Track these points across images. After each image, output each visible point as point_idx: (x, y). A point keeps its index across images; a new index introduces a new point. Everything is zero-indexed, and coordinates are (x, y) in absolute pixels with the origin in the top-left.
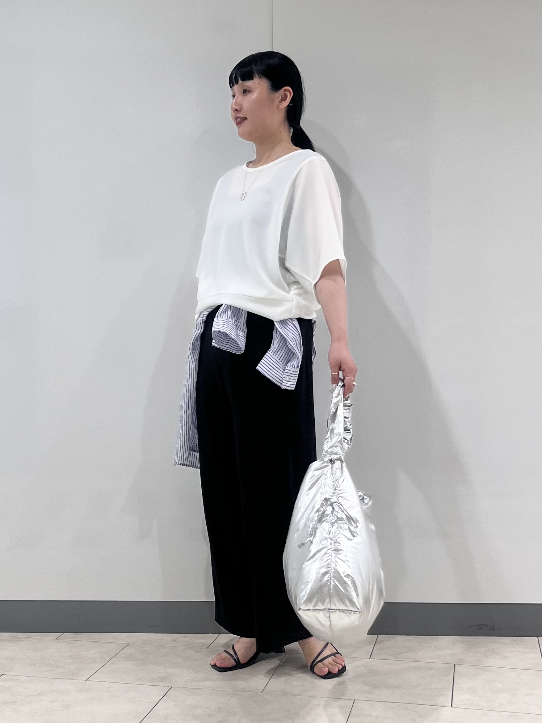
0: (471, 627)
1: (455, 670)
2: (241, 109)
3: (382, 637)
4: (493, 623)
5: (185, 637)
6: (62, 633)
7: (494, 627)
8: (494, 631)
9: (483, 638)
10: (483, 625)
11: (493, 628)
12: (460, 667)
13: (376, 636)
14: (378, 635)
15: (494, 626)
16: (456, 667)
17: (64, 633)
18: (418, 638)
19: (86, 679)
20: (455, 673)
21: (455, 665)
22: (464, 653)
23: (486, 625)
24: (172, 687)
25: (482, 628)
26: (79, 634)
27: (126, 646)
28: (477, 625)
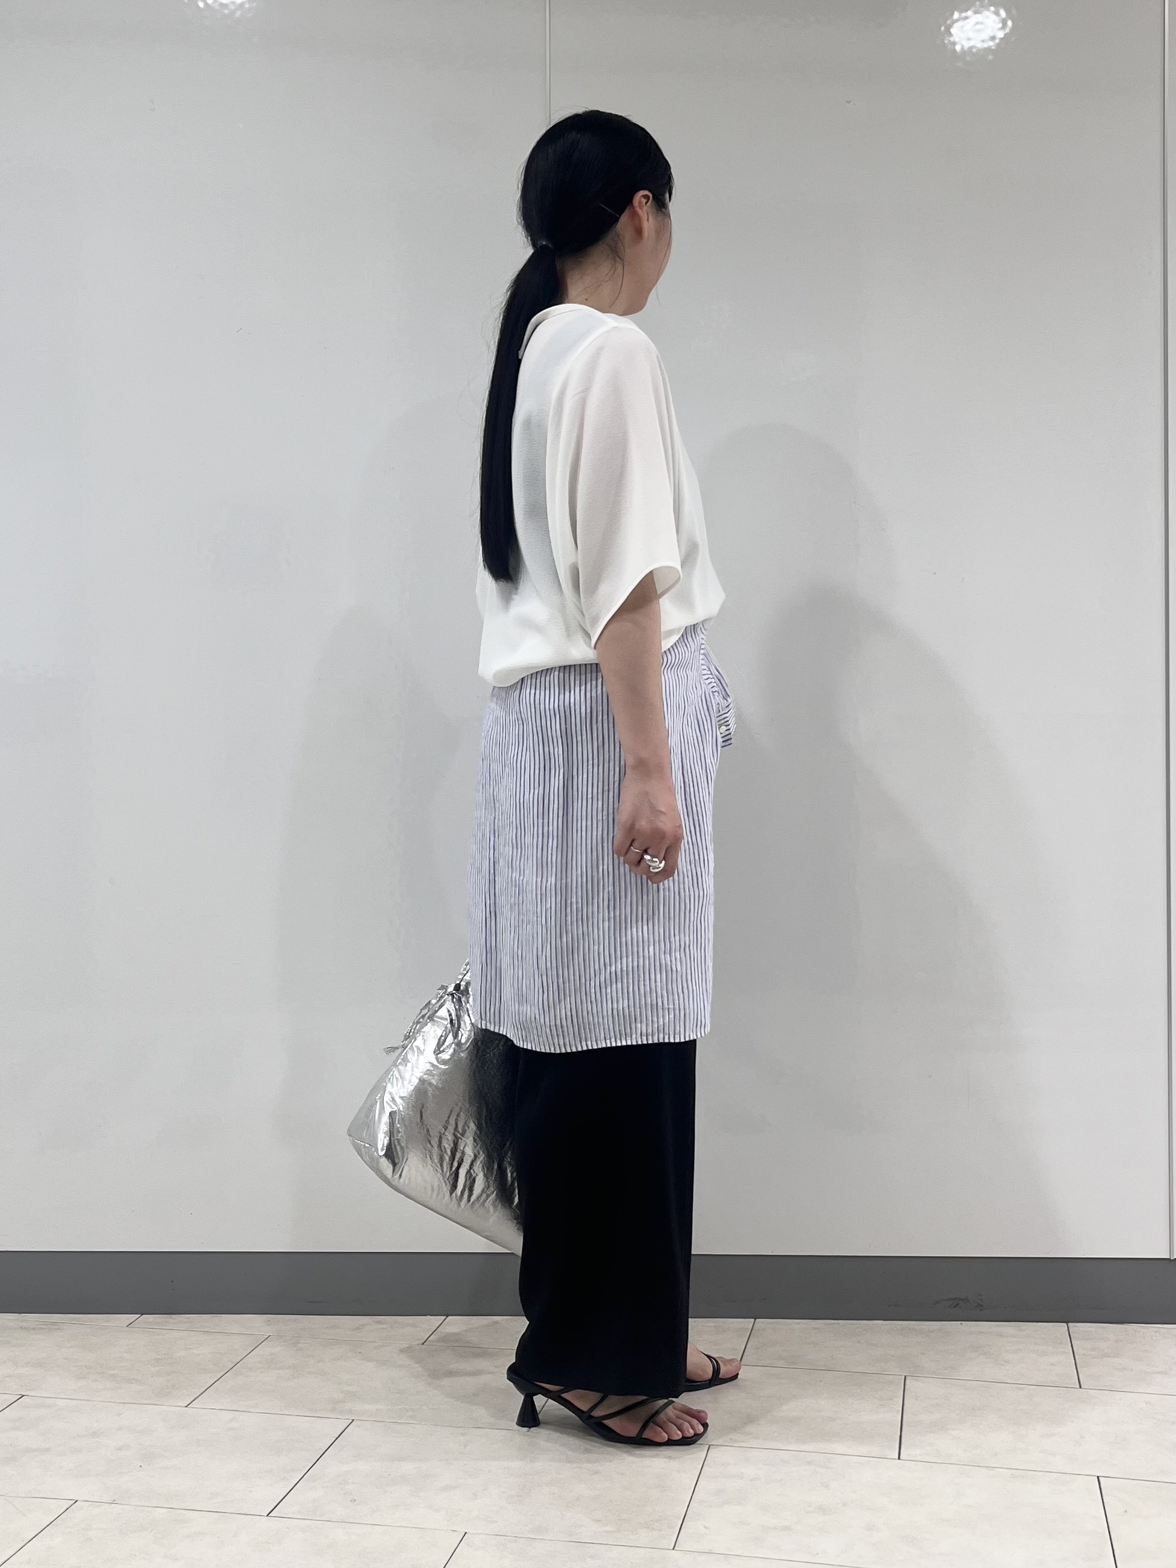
0: (937, 1303)
1: (906, 1387)
3: (762, 1322)
4: (981, 1295)
5: (379, 1322)
6: (139, 1315)
7: (981, 1303)
8: (981, 1310)
9: (961, 1324)
10: (960, 1299)
11: (979, 1305)
12: (916, 1381)
13: (753, 1320)
14: (755, 1319)
15: (981, 1300)
16: (907, 1381)
17: (142, 1315)
18: (833, 1324)
19: (186, 1405)
20: (905, 1393)
21: (905, 1376)
22: (923, 1354)
23: (966, 1300)
24: (353, 1420)
25: (958, 1304)
26: (171, 1318)
27: (263, 1339)
28: (949, 1299)
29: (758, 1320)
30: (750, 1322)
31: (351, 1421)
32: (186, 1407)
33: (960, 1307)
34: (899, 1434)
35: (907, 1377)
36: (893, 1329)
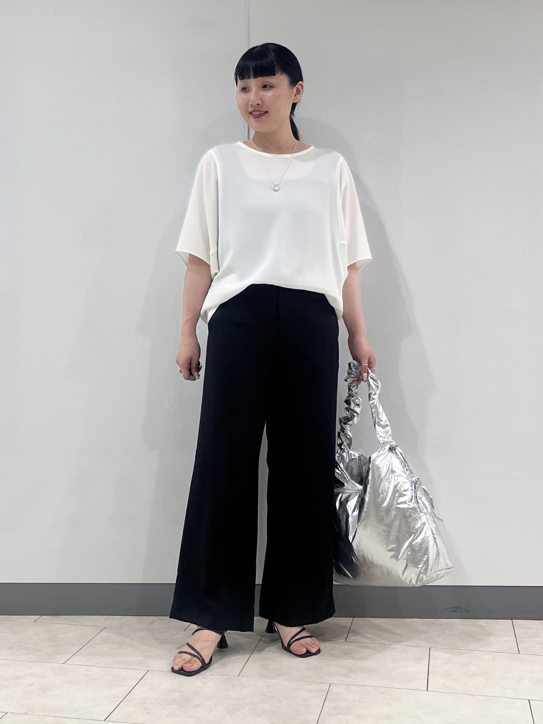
0: (446, 609)
1: (430, 653)
3: (357, 619)
4: (467, 605)
5: (162, 620)
6: (40, 616)
8: (468, 613)
9: (458, 620)
10: (457, 608)
11: (468, 611)
12: (435, 650)
15: (468, 608)
16: (431, 650)
17: (42, 616)
19: (63, 663)
20: (430, 656)
21: (430, 648)
22: (439, 636)
23: (461, 608)
24: (149, 671)
25: (456, 610)
26: (56, 617)
27: (103, 629)
28: (452, 608)
29: (355, 618)
30: (351, 619)
31: (148, 671)
32: (64, 663)
33: (457, 612)
34: (427, 678)
35: (431, 648)
36: (423, 623)
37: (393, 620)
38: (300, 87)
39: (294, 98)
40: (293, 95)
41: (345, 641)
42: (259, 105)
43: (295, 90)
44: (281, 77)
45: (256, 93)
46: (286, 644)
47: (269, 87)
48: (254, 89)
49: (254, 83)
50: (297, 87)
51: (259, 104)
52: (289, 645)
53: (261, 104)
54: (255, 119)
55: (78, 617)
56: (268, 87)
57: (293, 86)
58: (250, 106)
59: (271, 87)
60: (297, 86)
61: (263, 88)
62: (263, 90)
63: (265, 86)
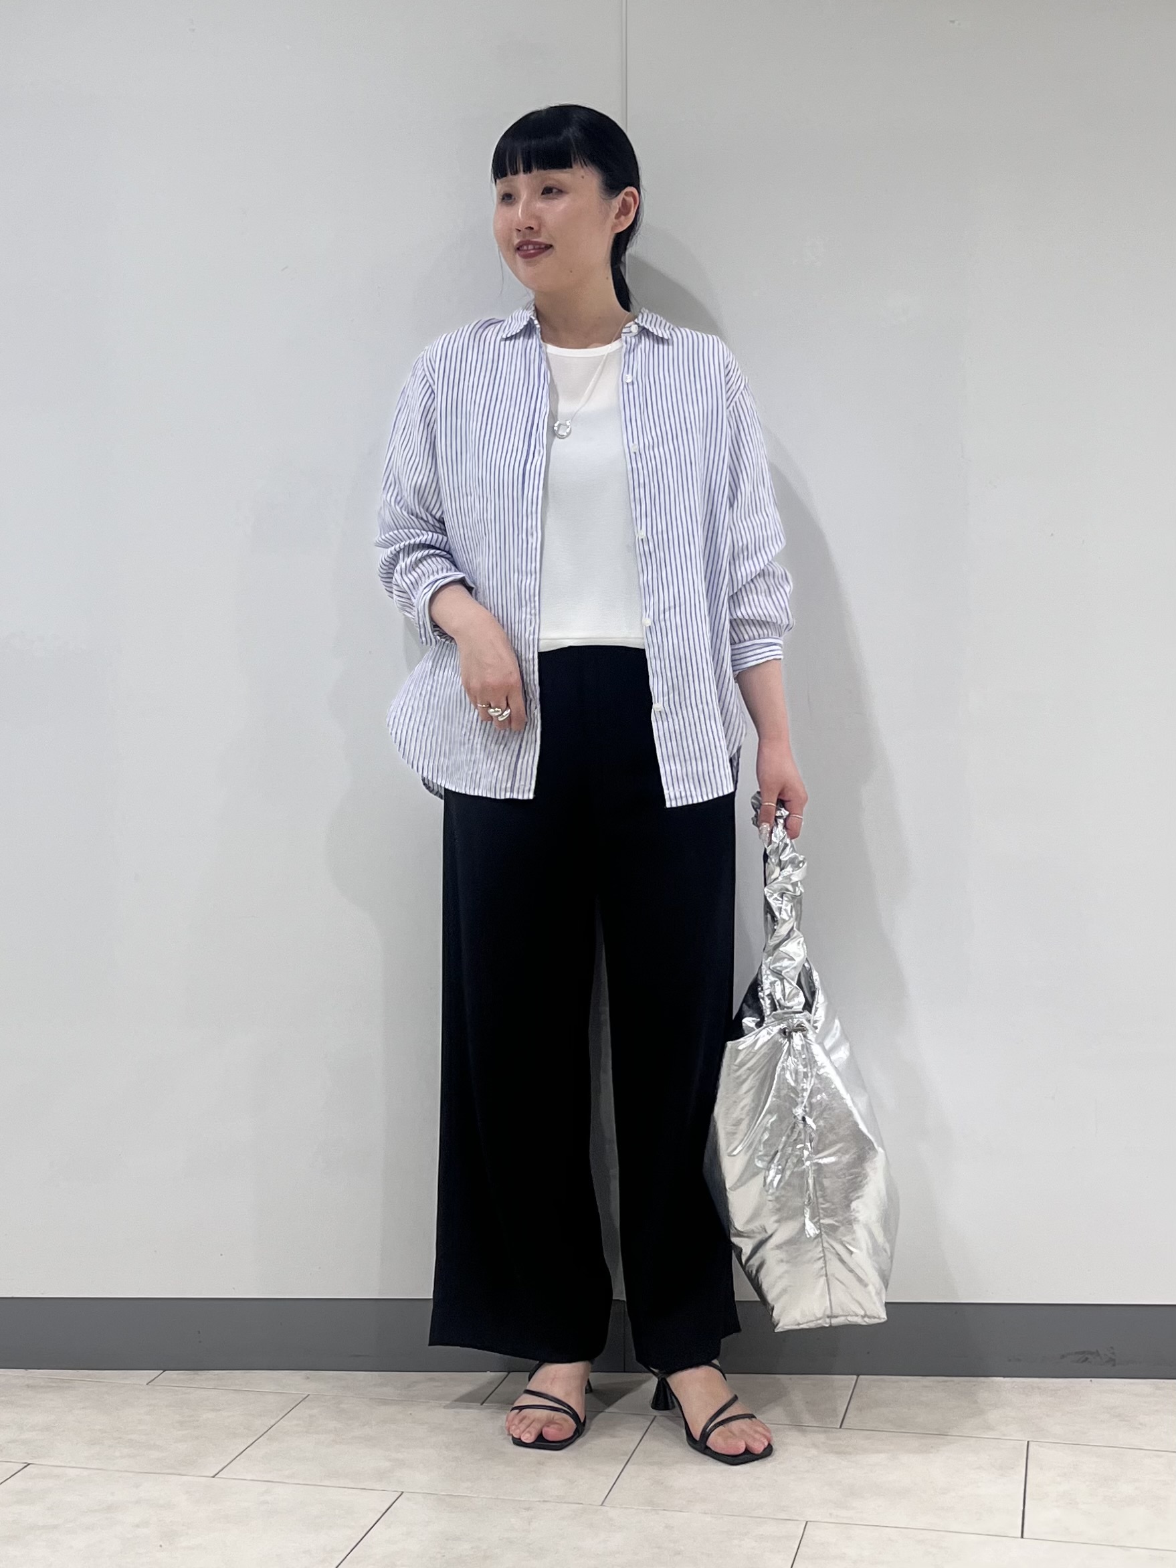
0: (1063, 1356)
1: (1030, 1453)
2: (540, 226)
3: (866, 1380)
4: (1112, 1348)
5: (433, 1380)
6: (161, 1371)
7: (1113, 1357)
8: (1113, 1366)
9: (1091, 1381)
10: (1090, 1353)
11: (1112, 1360)
12: (1040, 1447)
13: (855, 1377)
15: (1113, 1353)
16: (1030, 1448)
17: (165, 1371)
19: (213, 1475)
20: (1029, 1461)
21: (1028, 1442)
22: (1048, 1416)
23: (1097, 1354)
24: (402, 1493)
25: (1087, 1358)
26: (197, 1374)
27: (301, 1399)
28: (1076, 1353)
29: (861, 1377)
30: (853, 1380)
31: (400, 1494)
33: (1090, 1362)
34: (1022, 1509)
35: (1031, 1444)
36: (1014, 1387)
37: (946, 1381)
38: (630, 200)
39: (615, 221)
40: (613, 215)
41: (839, 1427)
42: (532, 231)
43: (617, 202)
44: (582, 171)
45: (528, 204)
46: (697, 1434)
47: (557, 192)
48: (524, 196)
49: (523, 182)
50: (624, 199)
51: (531, 228)
52: (705, 1435)
53: (536, 228)
54: (526, 260)
55: (245, 1373)
56: (554, 190)
57: (613, 193)
58: (515, 234)
59: (561, 192)
60: (622, 195)
61: (543, 194)
62: (544, 198)
63: (548, 191)
